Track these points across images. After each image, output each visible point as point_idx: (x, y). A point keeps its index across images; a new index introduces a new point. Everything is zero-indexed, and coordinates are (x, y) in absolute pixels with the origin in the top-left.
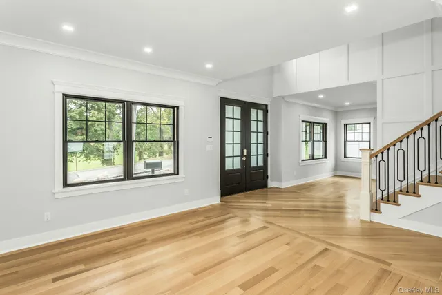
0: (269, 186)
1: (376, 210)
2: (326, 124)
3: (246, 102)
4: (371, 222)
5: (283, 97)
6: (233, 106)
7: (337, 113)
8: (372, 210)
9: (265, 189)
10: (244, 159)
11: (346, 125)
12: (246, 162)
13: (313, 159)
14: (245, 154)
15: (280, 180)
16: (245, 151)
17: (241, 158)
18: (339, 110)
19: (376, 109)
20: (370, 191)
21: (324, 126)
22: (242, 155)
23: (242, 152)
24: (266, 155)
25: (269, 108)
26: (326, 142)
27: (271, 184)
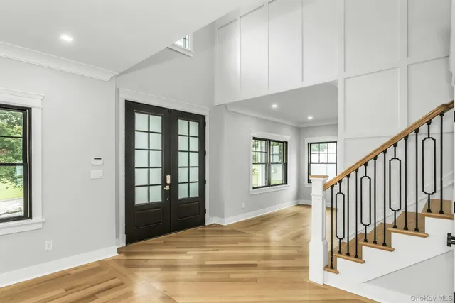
0: (207, 223)
1: (332, 267)
2: (287, 143)
3: (170, 110)
4: (325, 287)
5: (226, 106)
6: (149, 114)
7: (300, 130)
8: (326, 268)
9: (200, 228)
10: (168, 188)
11: (310, 144)
12: (170, 192)
13: (269, 185)
14: (168, 181)
15: (222, 215)
16: (168, 177)
17: (162, 188)
18: (302, 126)
19: (337, 125)
20: (324, 239)
21: (285, 144)
22: (164, 183)
23: (164, 179)
24: (202, 182)
25: (207, 120)
26: (286, 164)
27: (210, 220)
